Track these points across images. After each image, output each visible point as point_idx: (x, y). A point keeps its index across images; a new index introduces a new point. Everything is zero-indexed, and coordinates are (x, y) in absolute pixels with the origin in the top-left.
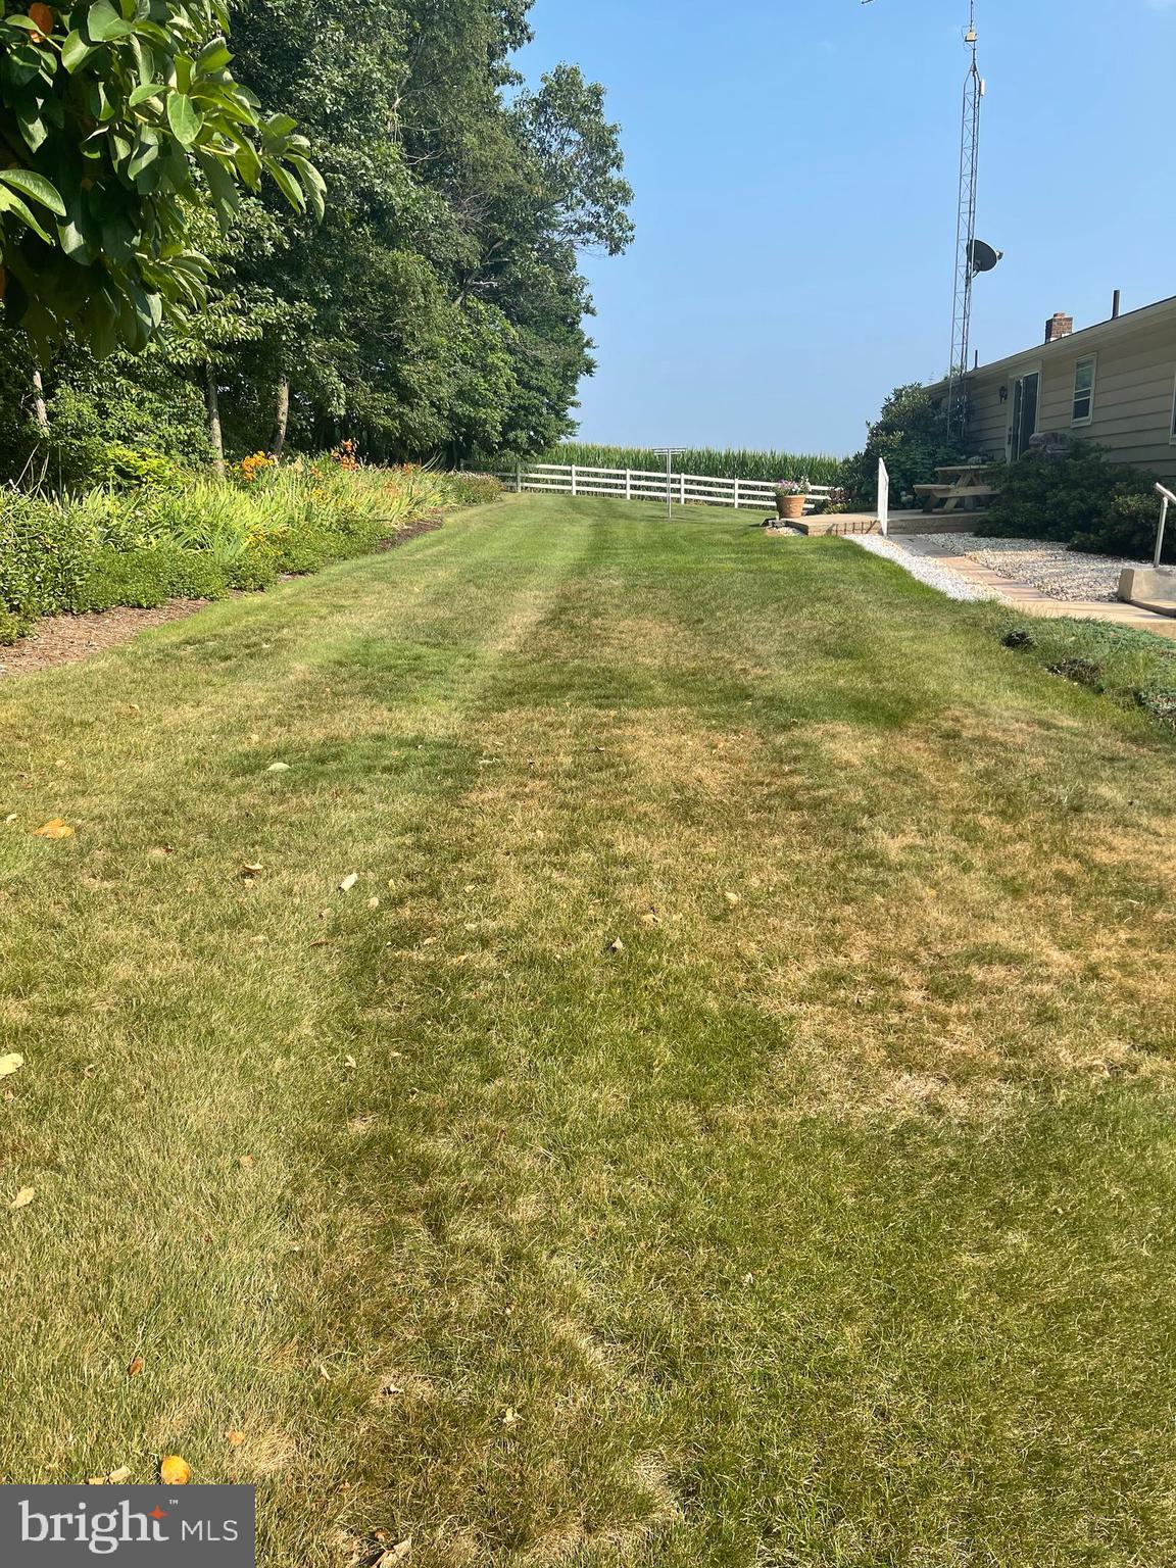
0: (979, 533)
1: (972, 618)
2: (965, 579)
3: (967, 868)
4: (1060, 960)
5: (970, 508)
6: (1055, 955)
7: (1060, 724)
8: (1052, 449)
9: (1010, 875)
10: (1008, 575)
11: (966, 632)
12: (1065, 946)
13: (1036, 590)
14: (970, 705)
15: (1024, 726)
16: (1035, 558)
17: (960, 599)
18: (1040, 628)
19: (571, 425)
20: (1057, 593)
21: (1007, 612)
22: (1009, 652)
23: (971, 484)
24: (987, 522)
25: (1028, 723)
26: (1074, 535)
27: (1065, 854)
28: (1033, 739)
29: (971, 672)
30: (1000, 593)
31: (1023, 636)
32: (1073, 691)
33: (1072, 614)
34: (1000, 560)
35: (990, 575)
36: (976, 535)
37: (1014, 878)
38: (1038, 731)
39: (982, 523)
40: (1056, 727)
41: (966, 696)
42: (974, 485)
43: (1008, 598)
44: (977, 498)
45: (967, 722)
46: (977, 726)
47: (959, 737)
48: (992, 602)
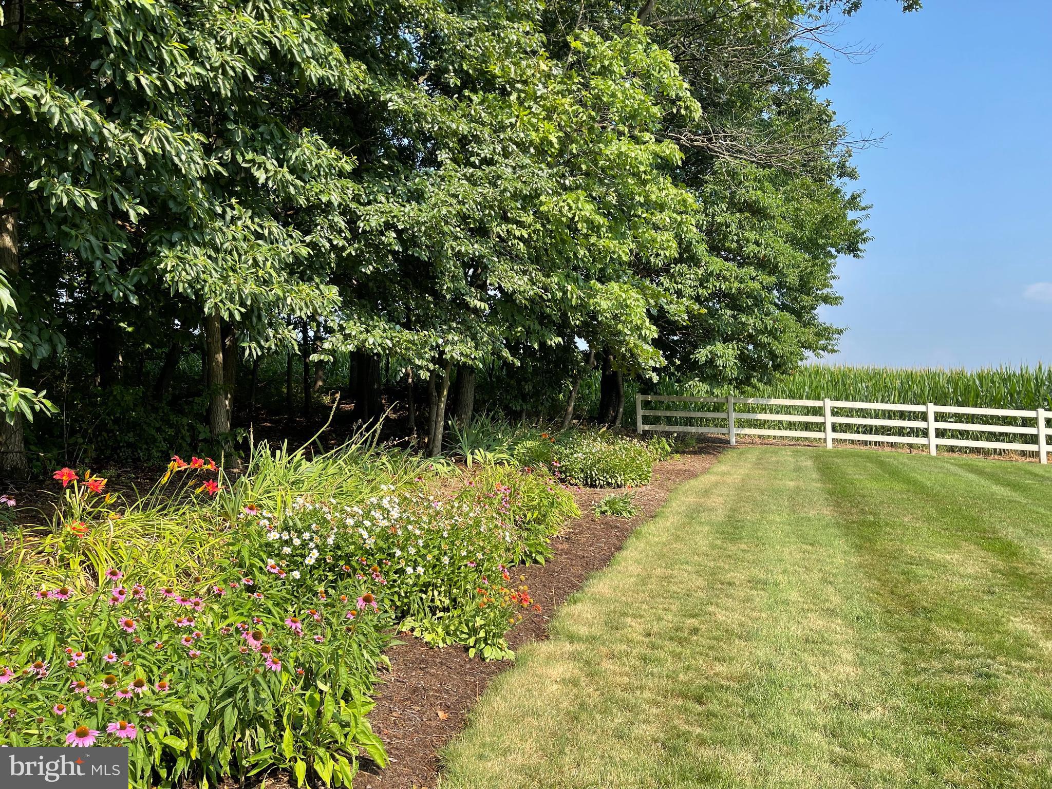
19: (824, 333)
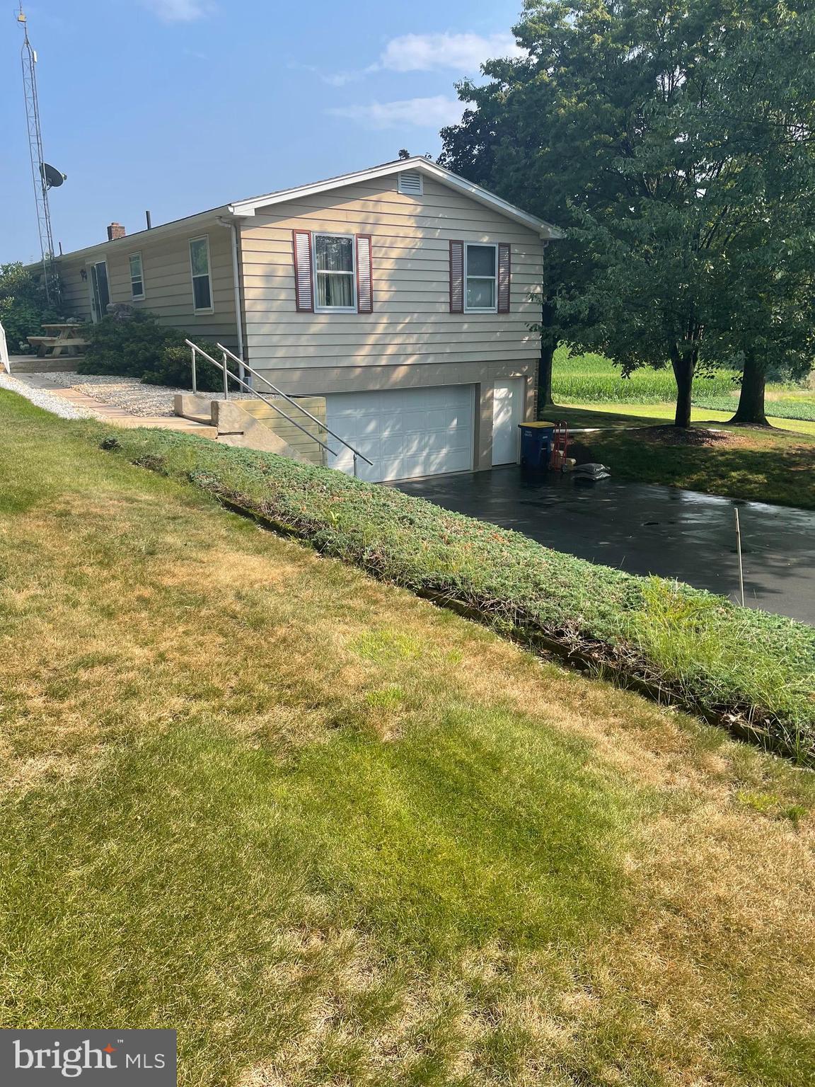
0: (81, 372)
1: (77, 431)
2: (72, 404)
3: (75, 605)
4: (140, 654)
5: (73, 354)
6: (137, 651)
7: (139, 498)
8: (122, 315)
9: (105, 604)
10: (103, 401)
11: (73, 441)
12: (144, 644)
13: (123, 411)
14: (78, 492)
15: (116, 502)
16: (120, 389)
17: (69, 418)
18: (124, 436)
20: (137, 412)
21: (102, 426)
22: (105, 453)
23: (69, 337)
24: (84, 363)
25: (118, 500)
26: (144, 373)
27: (143, 584)
28: (123, 510)
29: (77, 469)
30: (98, 414)
31: (114, 441)
32: (149, 476)
33: (145, 426)
34: (96, 390)
35: (90, 401)
36: (79, 373)
37: (109, 606)
38: (125, 504)
39: (81, 364)
40: (137, 501)
41: (74, 485)
42: (72, 338)
43: (102, 416)
44: (77, 347)
45: (76, 503)
46: (82, 506)
47: (70, 514)
48: (92, 420)
